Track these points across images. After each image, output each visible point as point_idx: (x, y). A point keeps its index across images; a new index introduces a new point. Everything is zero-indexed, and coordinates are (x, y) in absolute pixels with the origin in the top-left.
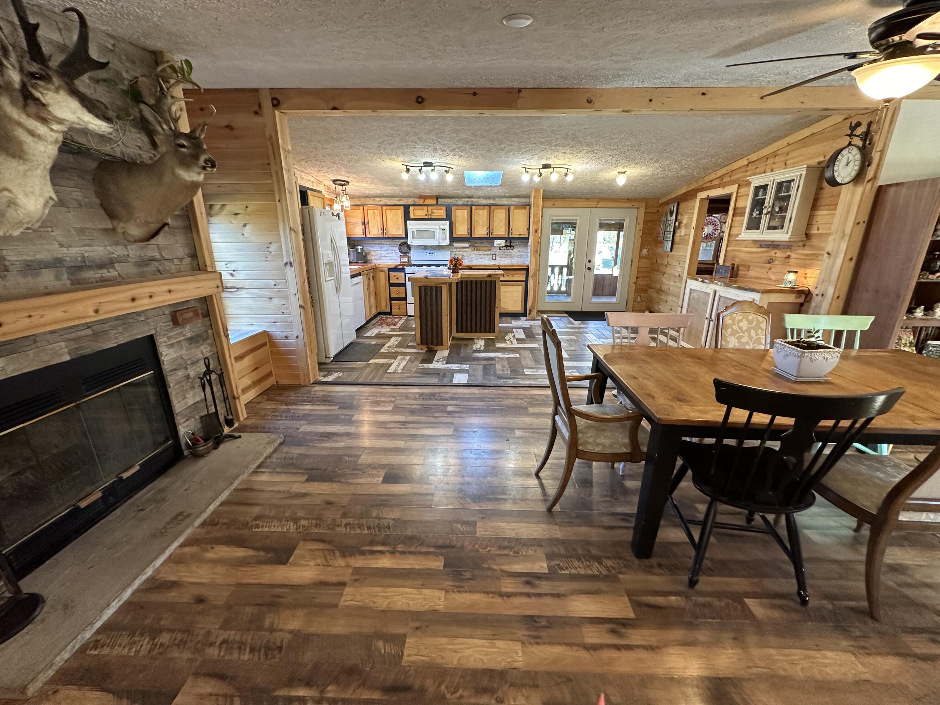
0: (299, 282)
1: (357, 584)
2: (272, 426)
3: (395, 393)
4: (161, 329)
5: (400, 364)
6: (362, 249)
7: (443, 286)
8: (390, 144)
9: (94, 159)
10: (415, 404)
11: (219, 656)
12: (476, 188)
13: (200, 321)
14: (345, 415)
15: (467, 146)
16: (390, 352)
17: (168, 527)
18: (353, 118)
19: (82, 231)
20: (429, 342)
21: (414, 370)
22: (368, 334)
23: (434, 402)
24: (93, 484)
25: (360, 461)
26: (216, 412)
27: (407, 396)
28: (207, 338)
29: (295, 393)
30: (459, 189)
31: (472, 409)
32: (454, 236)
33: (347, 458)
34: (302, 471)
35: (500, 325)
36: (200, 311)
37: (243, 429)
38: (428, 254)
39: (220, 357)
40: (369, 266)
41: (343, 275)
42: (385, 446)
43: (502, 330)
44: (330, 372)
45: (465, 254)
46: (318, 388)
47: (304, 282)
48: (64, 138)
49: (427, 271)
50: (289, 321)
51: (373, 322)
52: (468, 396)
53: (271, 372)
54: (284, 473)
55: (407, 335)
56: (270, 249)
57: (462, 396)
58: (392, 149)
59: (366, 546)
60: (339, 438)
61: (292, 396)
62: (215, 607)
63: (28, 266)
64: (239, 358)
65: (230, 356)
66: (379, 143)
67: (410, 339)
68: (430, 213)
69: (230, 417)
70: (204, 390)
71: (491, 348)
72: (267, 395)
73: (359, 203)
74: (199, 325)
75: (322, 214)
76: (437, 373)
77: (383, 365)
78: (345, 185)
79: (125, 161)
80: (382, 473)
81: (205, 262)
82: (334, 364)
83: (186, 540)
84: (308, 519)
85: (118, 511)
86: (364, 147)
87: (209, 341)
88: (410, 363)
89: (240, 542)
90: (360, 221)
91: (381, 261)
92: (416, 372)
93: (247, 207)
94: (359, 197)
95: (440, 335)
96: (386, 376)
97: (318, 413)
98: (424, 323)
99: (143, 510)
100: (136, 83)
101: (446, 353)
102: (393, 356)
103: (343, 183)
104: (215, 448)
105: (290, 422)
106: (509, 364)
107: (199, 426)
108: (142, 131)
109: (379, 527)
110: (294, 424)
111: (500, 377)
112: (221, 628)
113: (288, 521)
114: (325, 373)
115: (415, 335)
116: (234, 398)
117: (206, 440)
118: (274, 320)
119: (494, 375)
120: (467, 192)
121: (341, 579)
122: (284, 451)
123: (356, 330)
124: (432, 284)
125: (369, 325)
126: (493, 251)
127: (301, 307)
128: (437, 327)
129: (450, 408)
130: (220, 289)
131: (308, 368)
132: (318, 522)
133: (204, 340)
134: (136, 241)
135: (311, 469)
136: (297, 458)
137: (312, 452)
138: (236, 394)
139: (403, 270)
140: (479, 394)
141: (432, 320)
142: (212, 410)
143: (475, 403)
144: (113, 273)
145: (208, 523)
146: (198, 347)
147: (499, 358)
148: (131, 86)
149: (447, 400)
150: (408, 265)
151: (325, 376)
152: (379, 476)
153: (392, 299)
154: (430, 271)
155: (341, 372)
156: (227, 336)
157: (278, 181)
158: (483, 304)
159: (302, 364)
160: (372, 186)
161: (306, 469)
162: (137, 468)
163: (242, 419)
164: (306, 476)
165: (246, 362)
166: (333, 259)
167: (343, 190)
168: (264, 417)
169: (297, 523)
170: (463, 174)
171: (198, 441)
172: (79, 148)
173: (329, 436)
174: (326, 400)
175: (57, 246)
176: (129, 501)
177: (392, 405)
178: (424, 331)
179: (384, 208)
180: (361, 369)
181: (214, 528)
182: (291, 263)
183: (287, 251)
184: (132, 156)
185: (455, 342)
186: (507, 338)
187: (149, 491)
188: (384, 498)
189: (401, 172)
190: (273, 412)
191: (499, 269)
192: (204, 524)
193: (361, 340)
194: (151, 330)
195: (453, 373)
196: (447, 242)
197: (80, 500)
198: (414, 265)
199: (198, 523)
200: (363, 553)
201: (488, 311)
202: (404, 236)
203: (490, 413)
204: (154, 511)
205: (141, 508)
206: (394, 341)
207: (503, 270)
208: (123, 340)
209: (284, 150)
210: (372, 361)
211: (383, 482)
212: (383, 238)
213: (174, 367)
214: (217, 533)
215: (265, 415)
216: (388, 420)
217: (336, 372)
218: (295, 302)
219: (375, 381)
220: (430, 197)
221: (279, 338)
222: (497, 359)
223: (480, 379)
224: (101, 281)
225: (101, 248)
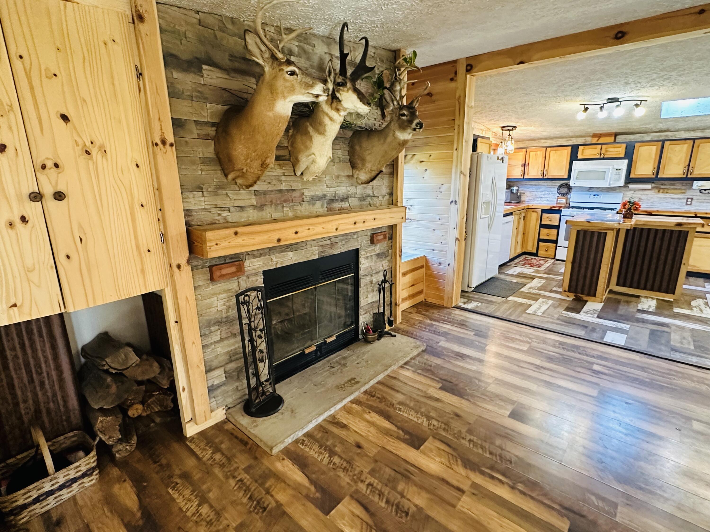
0: (459, 218)
1: (474, 497)
2: (418, 334)
3: (532, 334)
4: (364, 246)
5: (540, 306)
6: (518, 190)
7: (608, 232)
8: (570, 86)
9: (352, 130)
10: (552, 351)
11: (366, 493)
12: (677, 120)
13: (386, 242)
14: (479, 342)
15: (674, 74)
16: (530, 293)
17: (346, 385)
18: (537, 67)
19: (338, 177)
20: (579, 290)
21: (556, 316)
22: (510, 272)
23: (577, 355)
24: (312, 340)
25: (489, 389)
26: (384, 313)
27: (544, 341)
28: (388, 256)
29: (439, 312)
30: (649, 124)
31: (628, 377)
32: (632, 176)
33: (477, 381)
34: (437, 379)
35: (684, 286)
36: (387, 235)
37: (397, 330)
38: (592, 196)
39: (393, 271)
40: (522, 206)
41: (497, 214)
42: (516, 383)
43: (686, 292)
44: (469, 300)
45: (643, 197)
46: (457, 312)
47: (463, 219)
48: (344, 120)
49: (588, 214)
50: (445, 250)
51: (516, 261)
52: (623, 360)
53: (423, 290)
54: (424, 375)
55: (553, 279)
56: (441, 190)
57: (615, 358)
58: (572, 90)
59: (487, 468)
60: (471, 361)
61: (436, 314)
62: (367, 455)
63: (312, 198)
64: (404, 274)
65: (399, 272)
66: (559, 86)
67: (555, 283)
68: (603, 152)
69: (392, 319)
70: (380, 294)
71: (666, 312)
72: (417, 308)
73: (522, 146)
74: (385, 245)
75: (489, 158)
76: (584, 325)
77: (522, 304)
78: (512, 130)
79: (367, 129)
80: (510, 408)
81: (397, 199)
82: (474, 294)
83: (354, 399)
84: (439, 421)
85: (321, 363)
86: (541, 93)
87: (389, 258)
88: (552, 309)
89: (388, 417)
90: (521, 162)
91: (535, 202)
92: (558, 319)
93: (430, 156)
94: (523, 140)
95: (594, 285)
96: (524, 315)
97: (455, 333)
98: (576, 269)
99: (333, 367)
100: (381, 75)
101: (599, 306)
102: (535, 297)
103: (511, 128)
104: (378, 340)
105: (432, 335)
106: (693, 336)
107: (372, 320)
108: (379, 108)
109: (501, 456)
110: (436, 338)
111: (674, 349)
112: (369, 473)
113: (422, 416)
114: (465, 300)
115: (563, 280)
116: (396, 304)
117: (374, 332)
118: (433, 248)
119: (666, 346)
120: (661, 126)
121: (461, 486)
122: (425, 357)
123: (500, 266)
124: (595, 229)
125: (512, 263)
126: (689, 194)
127: (457, 239)
128: (592, 275)
129: (596, 367)
130: (404, 219)
131: (453, 293)
132: (446, 427)
133: (386, 257)
134: (362, 183)
135: (445, 380)
136: (434, 367)
137: (447, 365)
138: (397, 302)
139: (559, 212)
140: (640, 362)
141: (587, 268)
142: (381, 310)
143: (632, 371)
144: (347, 205)
145: (368, 393)
146: (381, 261)
147: (677, 326)
148: (378, 78)
149: (593, 357)
150: (565, 207)
151: (465, 303)
152: (506, 409)
153: (540, 240)
154: (591, 214)
155: (480, 302)
156: (400, 256)
157: (459, 133)
158: (663, 257)
159: (447, 288)
160: (541, 129)
161: (441, 379)
162: (334, 338)
163: (398, 322)
164: (440, 385)
165: (408, 279)
166: (490, 199)
167: (510, 135)
168: (412, 325)
169: (429, 421)
170: (660, 107)
171: (369, 330)
172: (347, 124)
173: (462, 356)
174: (462, 324)
175: (325, 187)
176: (327, 359)
177: (528, 345)
178: (574, 277)
179: (549, 149)
180: (499, 303)
181: (372, 398)
182: (456, 202)
183: (455, 192)
184: (371, 125)
185: (611, 296)
186: (693, 303)
187: (338, 356)
188: (510, 432)
189: (578, 112)
190: (420, 323)
191: (696, 217)
192: (366, 392)
193: (502, 276)
194: (358, 245)
195: (605, 330)
196: (622, 183)
197: (306, 348)
198: (573, 207)
199: (363, 389)
200: (483, 473)
201: (668, 268)
202: (566, 177)
203: (653, 388)
204: (339, 371)
205: (332, 365)
206: (536, 283)
207: (702, 218)
208: (343, 250)
209: (468, 106)
210: (510, 298)
211: (510, 416)
212: (543, 179)
213: (366, 273)
214: (373, 403)
215: (414, 324)
216: (521, 359)
217: (476, 301)
218: (453, 234)
219: (512, 318)
220: (608, 135)
221: (434, 263)
222: (673, 327)
223: (643, 346)
224: (341, 210)
225: (344, 188)
